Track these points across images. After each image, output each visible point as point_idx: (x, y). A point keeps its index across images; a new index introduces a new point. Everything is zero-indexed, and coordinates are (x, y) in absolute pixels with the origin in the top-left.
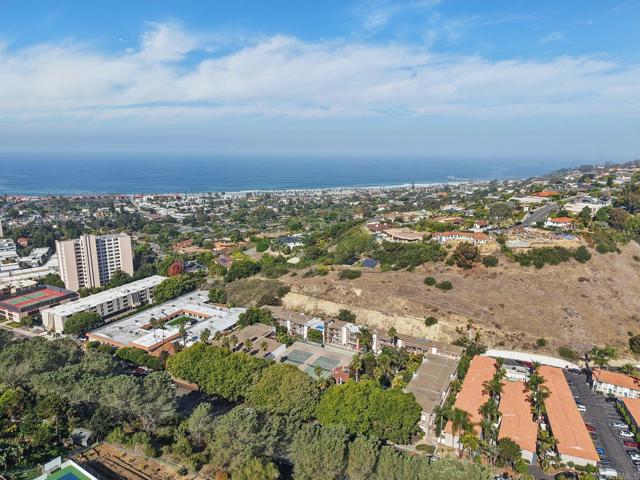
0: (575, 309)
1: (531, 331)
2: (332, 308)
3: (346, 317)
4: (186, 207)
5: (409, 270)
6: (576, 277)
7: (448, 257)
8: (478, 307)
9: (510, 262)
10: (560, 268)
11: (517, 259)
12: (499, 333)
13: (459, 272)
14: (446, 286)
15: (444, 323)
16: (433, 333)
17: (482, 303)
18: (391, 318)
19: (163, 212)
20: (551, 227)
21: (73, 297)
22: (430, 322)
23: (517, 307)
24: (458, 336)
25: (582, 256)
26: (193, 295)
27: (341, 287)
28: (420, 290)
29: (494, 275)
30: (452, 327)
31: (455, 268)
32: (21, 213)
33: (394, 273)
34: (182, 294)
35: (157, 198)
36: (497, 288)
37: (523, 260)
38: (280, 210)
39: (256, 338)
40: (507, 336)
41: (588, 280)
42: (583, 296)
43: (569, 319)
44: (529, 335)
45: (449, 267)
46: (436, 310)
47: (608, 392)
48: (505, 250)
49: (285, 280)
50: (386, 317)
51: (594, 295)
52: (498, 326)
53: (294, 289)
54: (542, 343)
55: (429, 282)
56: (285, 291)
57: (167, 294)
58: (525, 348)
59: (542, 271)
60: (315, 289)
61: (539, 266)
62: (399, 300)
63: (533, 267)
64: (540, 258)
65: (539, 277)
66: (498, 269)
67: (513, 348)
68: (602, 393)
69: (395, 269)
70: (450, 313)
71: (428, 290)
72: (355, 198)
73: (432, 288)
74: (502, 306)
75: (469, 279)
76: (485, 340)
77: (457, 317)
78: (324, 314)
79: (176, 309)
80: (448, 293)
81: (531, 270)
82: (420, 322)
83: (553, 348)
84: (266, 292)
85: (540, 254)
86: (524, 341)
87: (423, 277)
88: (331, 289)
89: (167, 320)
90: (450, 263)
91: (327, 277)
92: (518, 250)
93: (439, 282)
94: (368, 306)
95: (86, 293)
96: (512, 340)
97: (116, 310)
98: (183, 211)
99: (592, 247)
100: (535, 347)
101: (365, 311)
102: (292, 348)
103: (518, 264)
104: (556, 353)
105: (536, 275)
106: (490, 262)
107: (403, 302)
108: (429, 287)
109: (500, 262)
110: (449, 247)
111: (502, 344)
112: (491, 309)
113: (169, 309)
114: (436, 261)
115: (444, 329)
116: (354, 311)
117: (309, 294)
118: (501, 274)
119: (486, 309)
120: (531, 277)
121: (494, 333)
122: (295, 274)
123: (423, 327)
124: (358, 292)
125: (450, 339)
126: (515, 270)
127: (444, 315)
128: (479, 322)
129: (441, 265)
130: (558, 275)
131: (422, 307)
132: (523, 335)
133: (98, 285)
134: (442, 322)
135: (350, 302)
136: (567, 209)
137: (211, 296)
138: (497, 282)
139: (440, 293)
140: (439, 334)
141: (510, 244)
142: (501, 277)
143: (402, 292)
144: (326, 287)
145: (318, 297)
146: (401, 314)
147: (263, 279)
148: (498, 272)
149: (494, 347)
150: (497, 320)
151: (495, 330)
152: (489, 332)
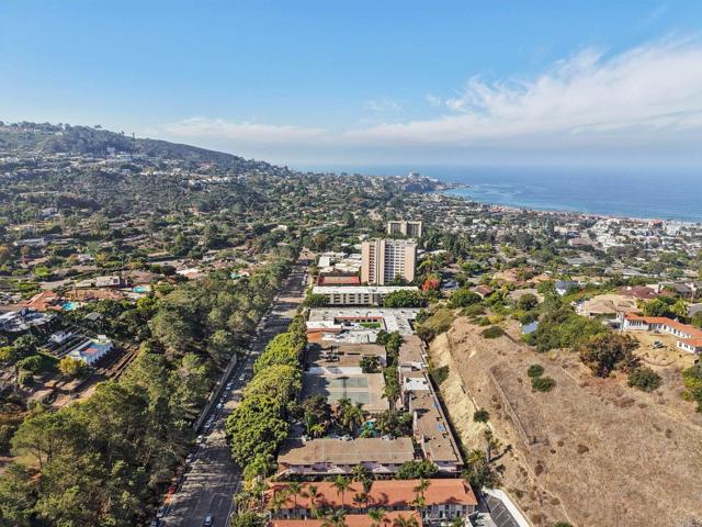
2: (446, 361)
8: (548, 431)
12: (532, 479)
13: (583, 376)
14: (545, 386)
15: (491, 427)
16: (472, 431)
17: (560, 430)
18: (461, 395)
22: (481, 416)
23: (605, 465)
26: (411, 310)
27: (471, 342)
28: (514, 376)
29: (629, 403)
31: (585, 369)
33: (525, 347)
36: (607, 423)
39: (358, 354)
40: (535, 488)
44: (562, 508)
45: (580, 363)
46: (499, 407)
49: (460, 320)
50: (460, 391)
52: (539, 470)
53: (450, 330)
55: (535, 371)
56: (446, 329)
58: (537, 520)
60: (457, 336)
62: (485, 378)
66: (644, 397)
67: (525, 510)
69: (532, 344)
70: (508, 418)
71: (521, 381)
73: (528, 380)
76: (509, 476)
77: (509, 428)
80: (535, 396)
86: (547, 510)
87: (537, 363)
89: (363, 321)
90: (586, 360)
93: (544, 376)
94: (463, 372)
96: (534, 499)
97: (356, 302)
101: (457, 376)
102: (364, 375)
103: (694, 404)
106: (646, 381)
107: (485, 382)
108: (525, 378)
109: (661, 389)
111: (519, 494)
112: (561, 444)
113: (377, 313)
114: (576, 350)
116: (453, 372)
117: (450, 340)
118: (643, 406)
119: (554, 439)
121: (525, 474)
123: (470, 417)
124: (473, 354)
127: (500, 417)
128: (524, 450)
131: (491, 397)
132: (556, 502)
133: (382, 283)
134: (490, 424)
135: (459, 360)
137: (417, 315)
138: (622, 413)
140: (474, 436)
142: (637, 411)
143: (496, 370)
144: (463, 337)
145: (450, 346)
146: (471, 394)
147: (456, 314)
148: (640, 401)
149: (510, 491)
150: (551, 461)
151: (531, 472)
152: (522, 469)
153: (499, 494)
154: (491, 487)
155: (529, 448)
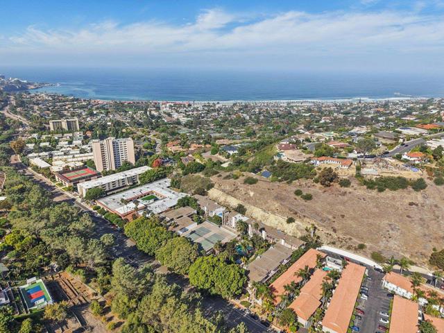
0: (399, 226)
1: (357, 237)
2: (234, 202)
3: (241, 210)
4: (190, 113)
5: (288, 183)
6: (407, 201)
7: (317, 176)
8: (325, 215)
9: (361, 185)
10: (397, 193)
11: (365, 183)
12: (334, 235)
13: (320, 188)
14: (308, 198)
15: (299, 223)
16: (290, 229)
17: (329, 213)
18: (267, 215)
19: (175, 116)
20: (405, 159)
21: (98, 175)
22: (290, 221)
23: (353, 219)
24: (305, 233)
25: (419, 185)
26: (162, 181)
27: (242, 188)
28: (290, 198)
29: (345, 194)
30: (303, 226)
31: (319, 185)
32: (95, 112)
33: (278, 183)
34: (156, 180)
35: (175, 105)
36: (344, 203)
37: (370, 185)
38: (250, 118)
39: (182, 216)
40: (339, 238)
41: (417, 205)
42: (408, 216)
43: (391, 232)
44: (354, 240)
45: (315, 184)
46: (296, 213)
47: (392, 289)
48: (359, 176)
49: (213, 179)
50: (264, 213)
51: (417, 217)
52: (335, 231)
53: (216, 186)
54: (362, 247)
55: (298, 193)
56: (211, 186)
57: (147, 180)
58: (349, 248)
59: (382, 194)
60: (228, 188)
61: (381, 190)
62: (275, 203)
63: (376, 190)
64: (383, 184)
65: (378, 198)
66: (348, 189)
67: (341, 247)
68: (387, 289)
69: (280, 181)
70: (304, 216)
71: (295, 199)
72: (309, 110)
73: (298, 198)
74: (343, 216)
75: (325, 195)
76: (323, 239)
77: (308, 220)
78: (229, 205)
79: (149, 190)
80: (308, 203)
81: (374, 193)
82: (283, 220)
83: (369, 252)
84: (200, 185)
85: (384, 181)
86: (350, 243)
87: (295, 189)
88: (237, 189)
90: (317, 181)
91: (236, 181)
92: (369, 177)
93: (304, 194)
94: (255, 204)
95: (106, 174)
96: (342, 242)
97: (117, 186)
98: (188, 116)
99: (431, 179)
100: (356, 249)
101: (253, 207)
102: (201, 226)
103: (365, 187)
104: (369, 256)
105: (376, 196)
106: (345, 183)
107: (277, 205)
108: (296, 197)
109: (352, 185)
110: (319, 169)
111: (334, 243)
112: (334, 218)
113: (145, 189)
114: (307, 178)
115: (298, 227)
116: (246, 206)
117: (224, 191)
118: (350, 193)
119: (330, 217)
120: (372, 198)
121: (330, 235)
122: (220, 176)
123: (285, 223)
124: (252, 194)
125: (299, 235)
126: (362, 191)
127: (300, 217)
128: (322, 226)
129: (310, 182)
130: (394, 198)
131: (287, 210)
132: (350, 239)
133: (114, 169)
134: (298, 222)
135: (245, 199)
136: (429, 145)
137: (172, 183)
138: (345, 198)
139: (302, 201)
140: (294, 230)
141: (364, 171)
142: (350, 195)
143: (278, 198)
144: (234, 187)
145: (228, 194)
146: (273, 213)
147: (203, 176)
148: (348, 191)
149: (328, 244)
150: (336, 226)
151: (332, 233)
152: (328, 234)
153: (325, 247)
154: (320, 246)
155: (324, 224)
